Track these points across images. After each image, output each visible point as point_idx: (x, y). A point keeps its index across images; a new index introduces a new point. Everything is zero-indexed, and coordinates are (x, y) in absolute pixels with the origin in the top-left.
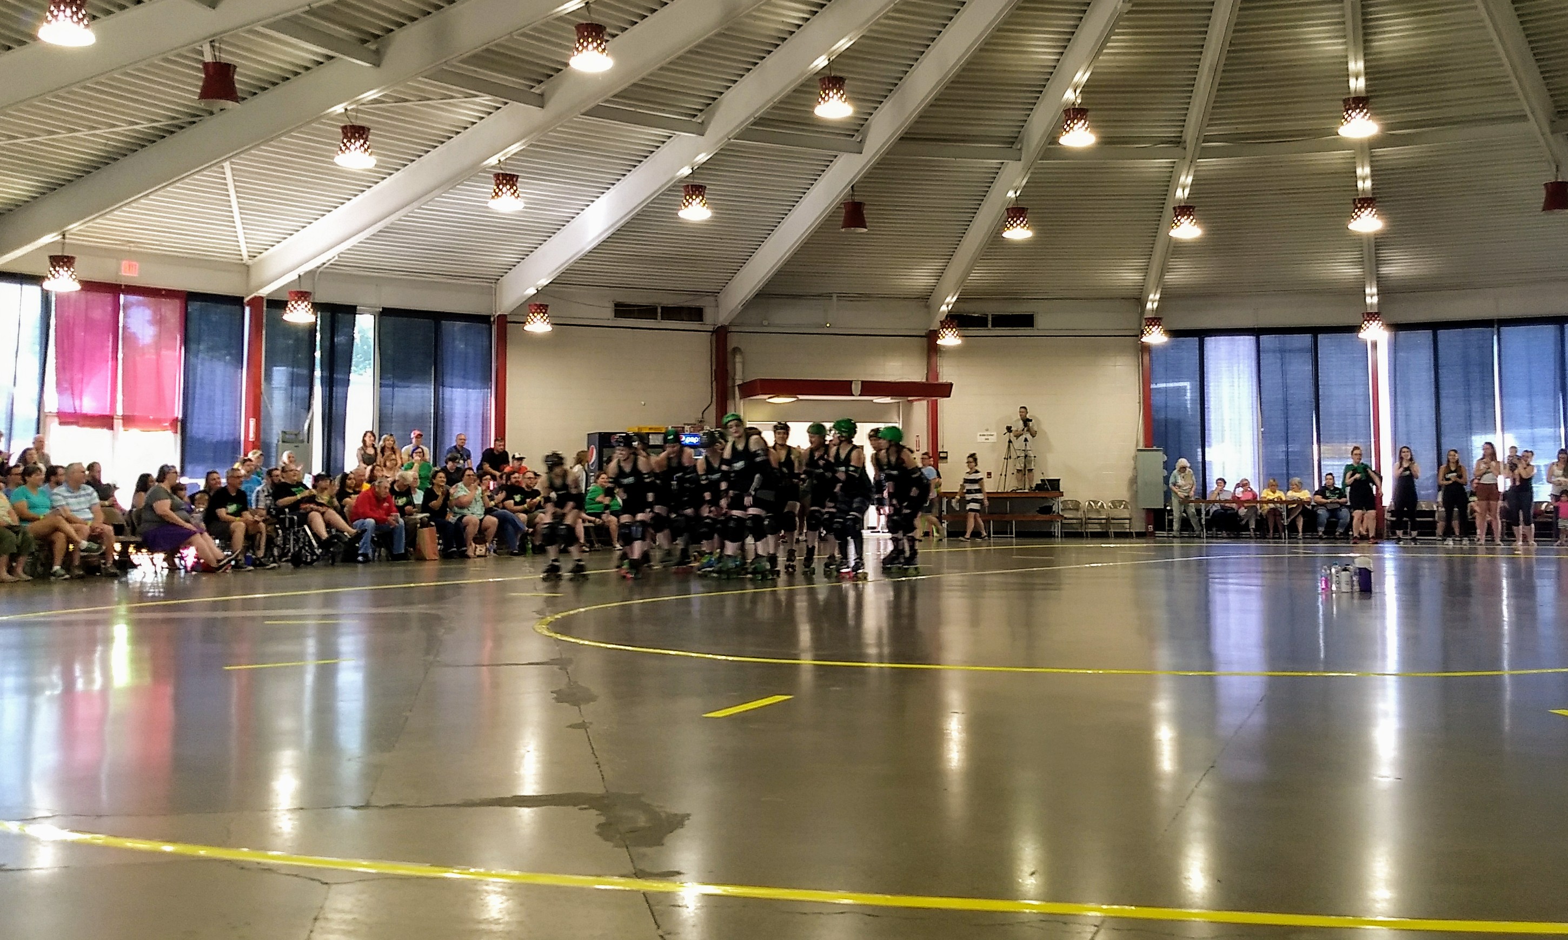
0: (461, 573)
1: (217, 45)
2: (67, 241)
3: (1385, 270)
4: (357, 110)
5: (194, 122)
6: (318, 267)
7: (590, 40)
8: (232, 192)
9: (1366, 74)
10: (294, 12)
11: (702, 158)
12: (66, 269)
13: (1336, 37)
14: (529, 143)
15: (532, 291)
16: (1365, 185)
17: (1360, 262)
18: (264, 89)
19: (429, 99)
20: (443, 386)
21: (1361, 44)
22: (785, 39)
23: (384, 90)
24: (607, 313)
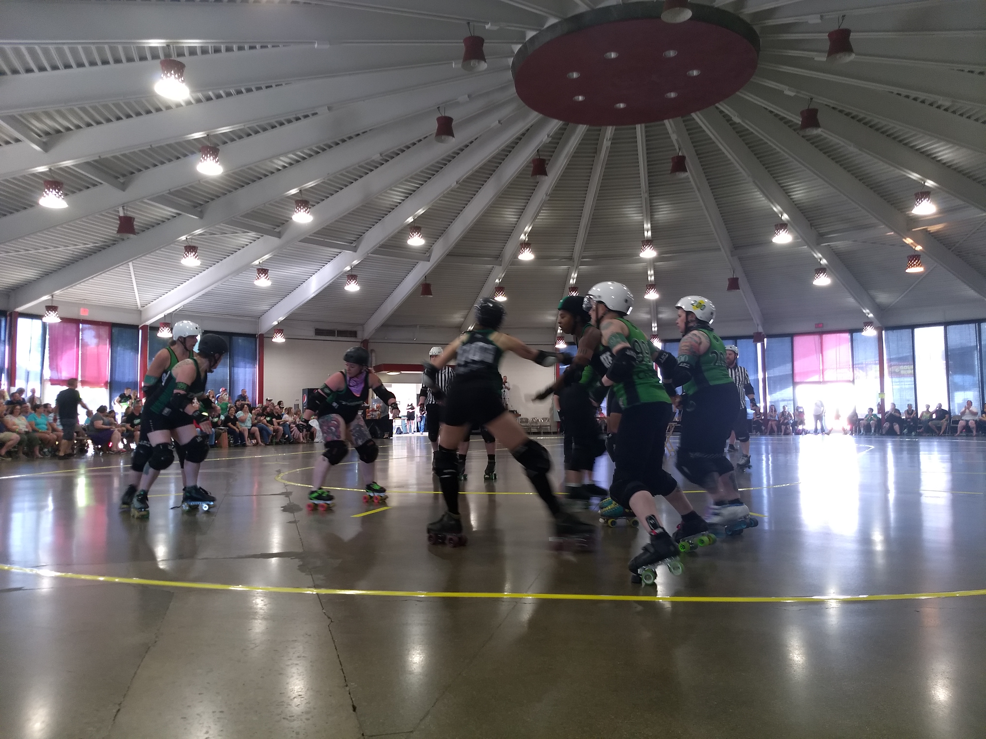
0: (242, 454)
1: (125, 208)
2: (54, 299)
3: (660, 316)
4: (191, 239)
5: (115, 244)
6: (174, 311)
7: (302, 207)
8: (133, 276)
9: (651, 230)
10: (162, 193)
11: (355, 262)
12: (53, 312)
13: (638, 213)
14: (273, 254)
15: (275, 323)
16: (651, 278)
17: (649, 313)
18: (148, 229)
19: (226, 234)
20: (233, 367)
21: (649, 217)
22: (394, 209)
23: (205, 229)
24: (311, 333)
